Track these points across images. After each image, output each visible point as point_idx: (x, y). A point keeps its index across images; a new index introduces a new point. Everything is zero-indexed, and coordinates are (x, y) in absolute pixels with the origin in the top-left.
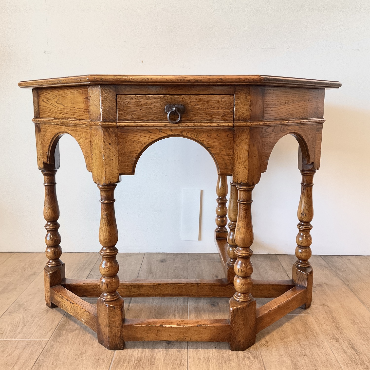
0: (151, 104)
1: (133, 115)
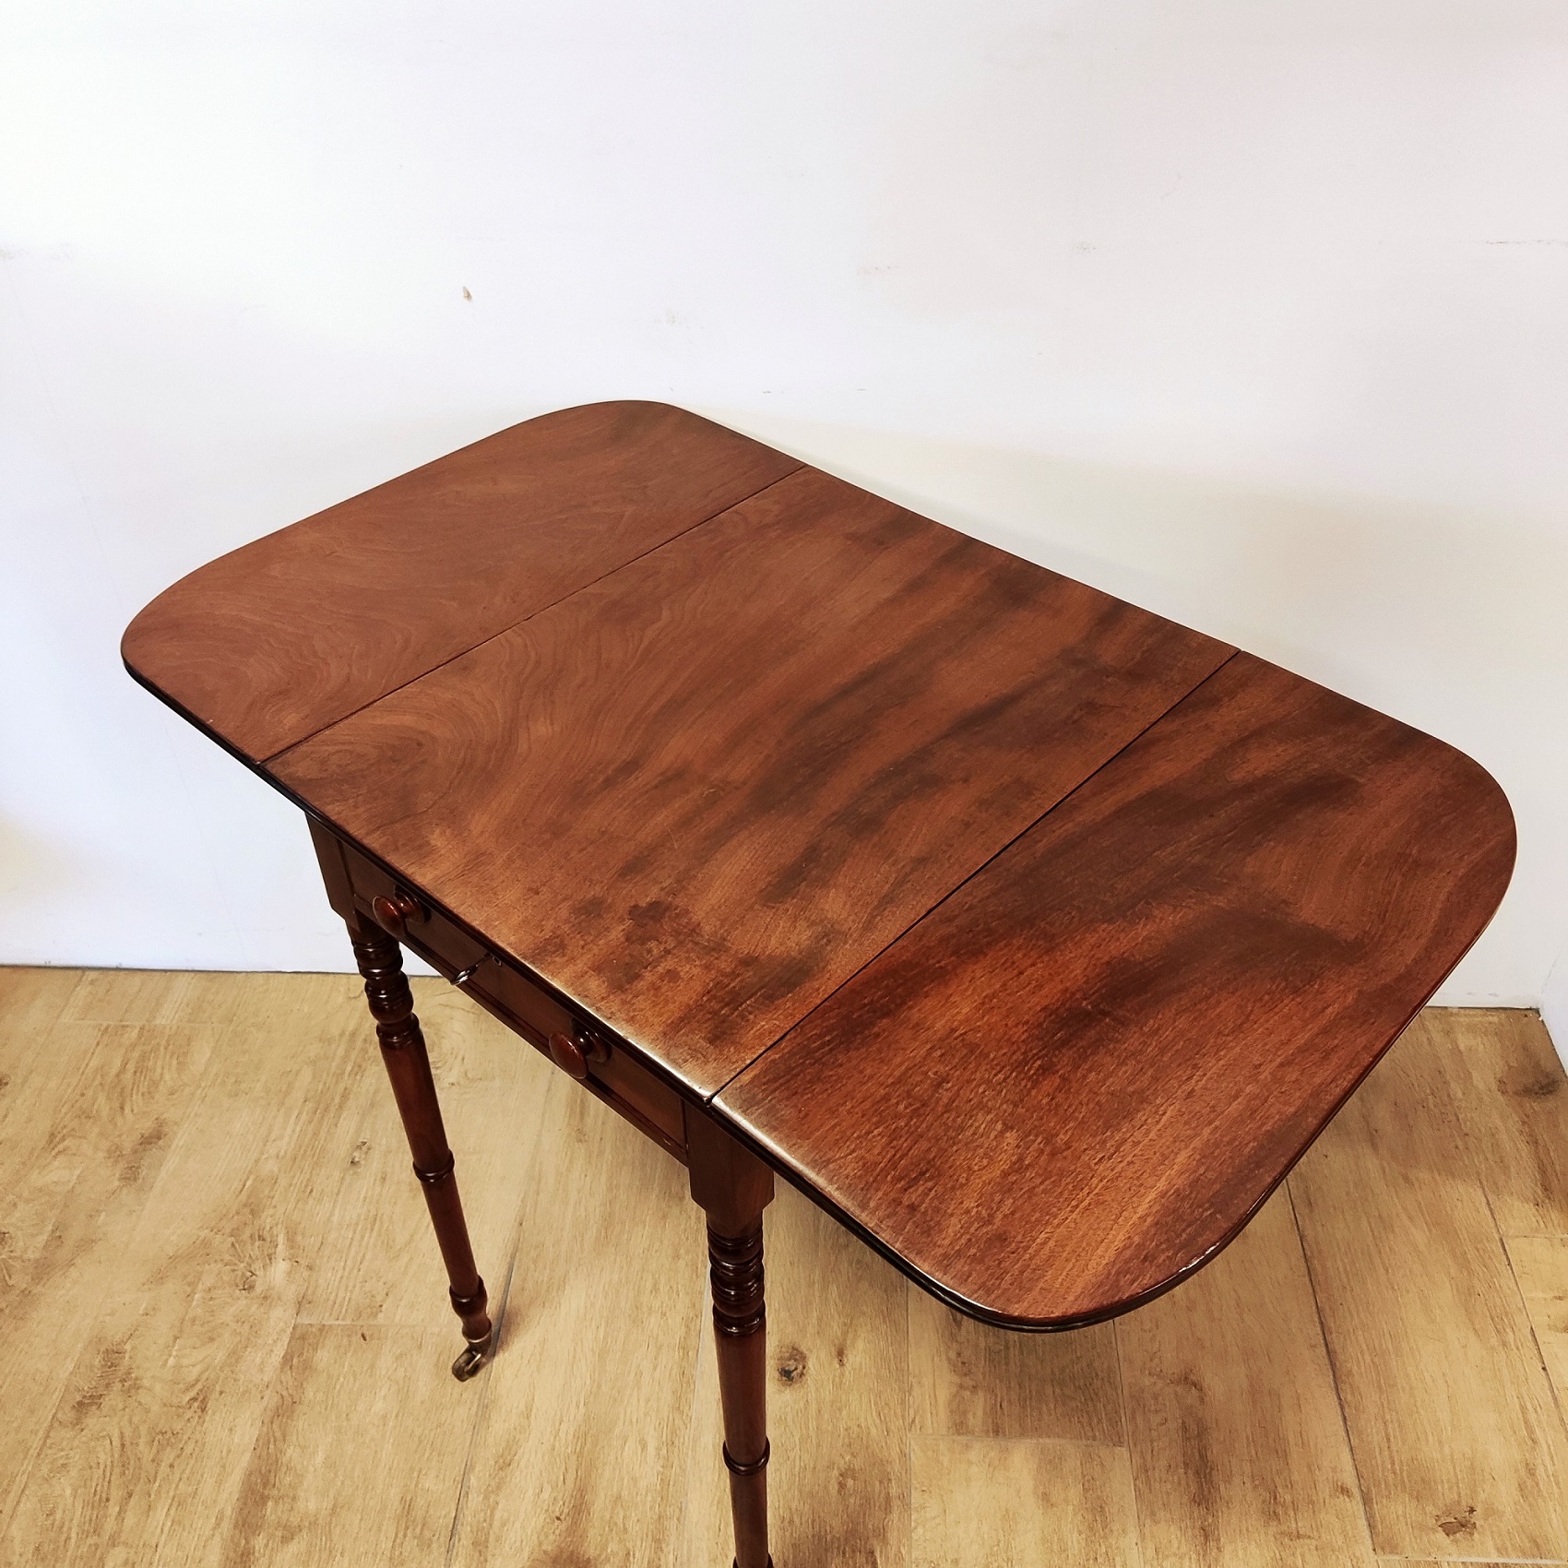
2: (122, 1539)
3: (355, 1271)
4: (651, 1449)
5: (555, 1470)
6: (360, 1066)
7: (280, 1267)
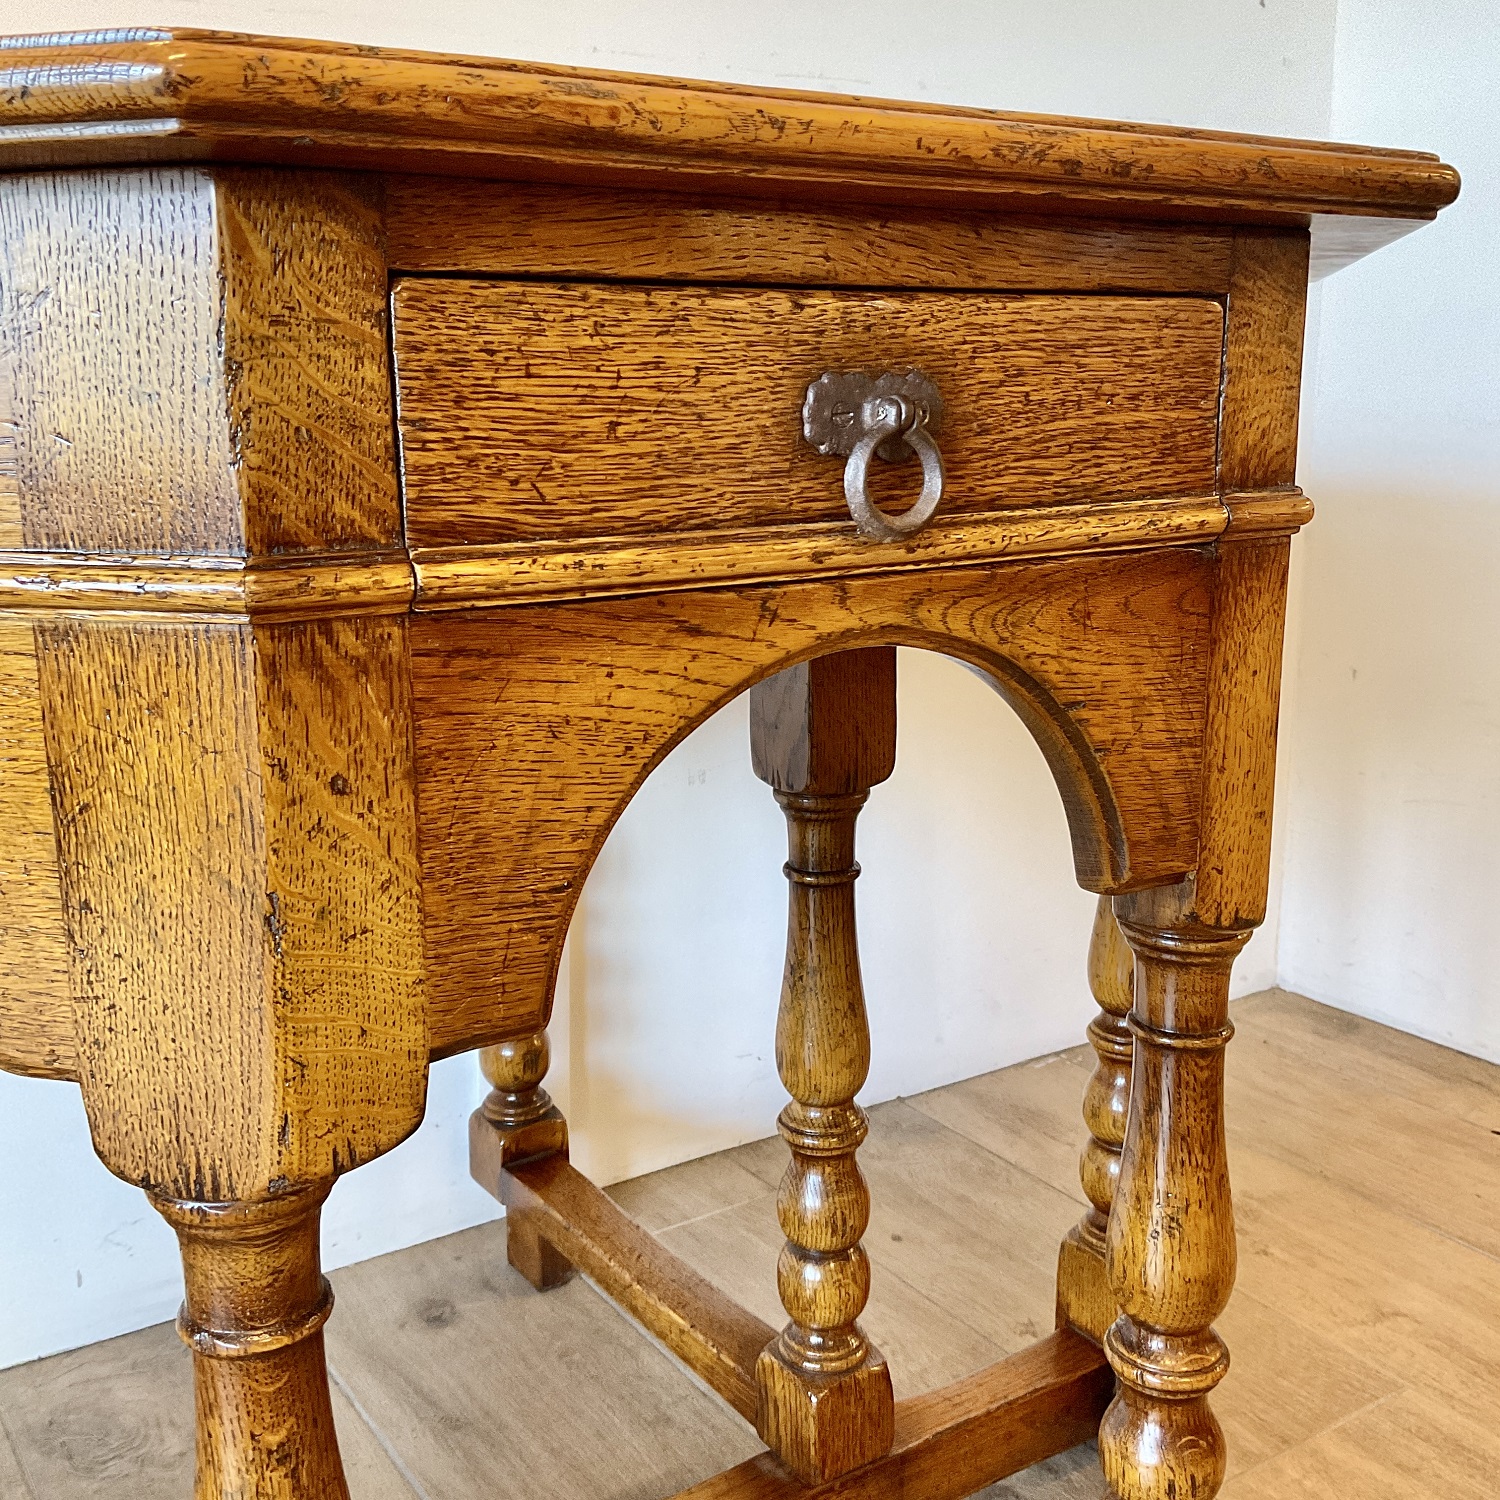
0: (698, 369)
1: (551, 479)
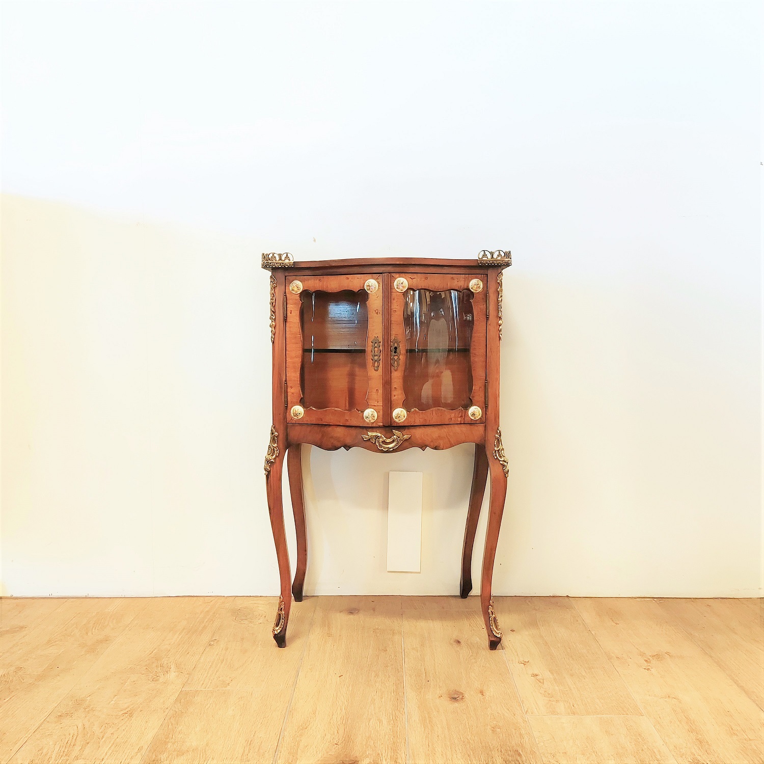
2: (83, 757)
3: (214, 674)
4: (385, 722)
5: (332, 729)
6: (212, 620)
7: (172, 675)
